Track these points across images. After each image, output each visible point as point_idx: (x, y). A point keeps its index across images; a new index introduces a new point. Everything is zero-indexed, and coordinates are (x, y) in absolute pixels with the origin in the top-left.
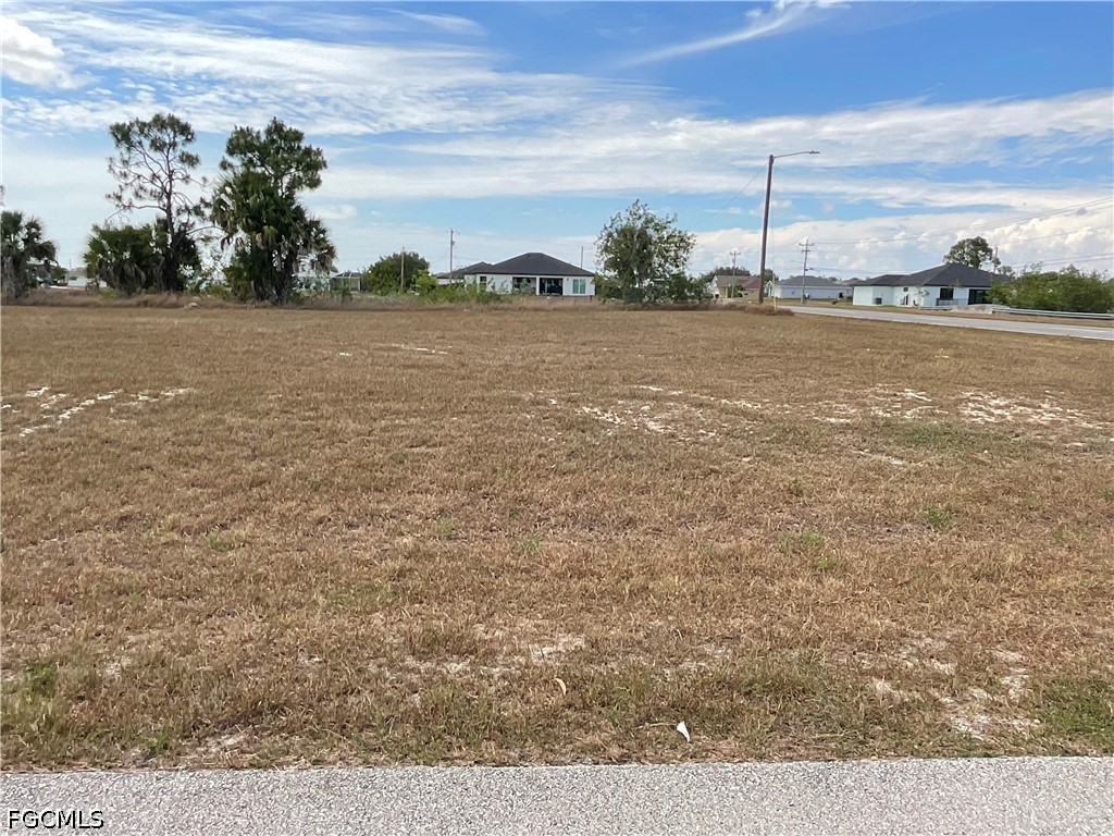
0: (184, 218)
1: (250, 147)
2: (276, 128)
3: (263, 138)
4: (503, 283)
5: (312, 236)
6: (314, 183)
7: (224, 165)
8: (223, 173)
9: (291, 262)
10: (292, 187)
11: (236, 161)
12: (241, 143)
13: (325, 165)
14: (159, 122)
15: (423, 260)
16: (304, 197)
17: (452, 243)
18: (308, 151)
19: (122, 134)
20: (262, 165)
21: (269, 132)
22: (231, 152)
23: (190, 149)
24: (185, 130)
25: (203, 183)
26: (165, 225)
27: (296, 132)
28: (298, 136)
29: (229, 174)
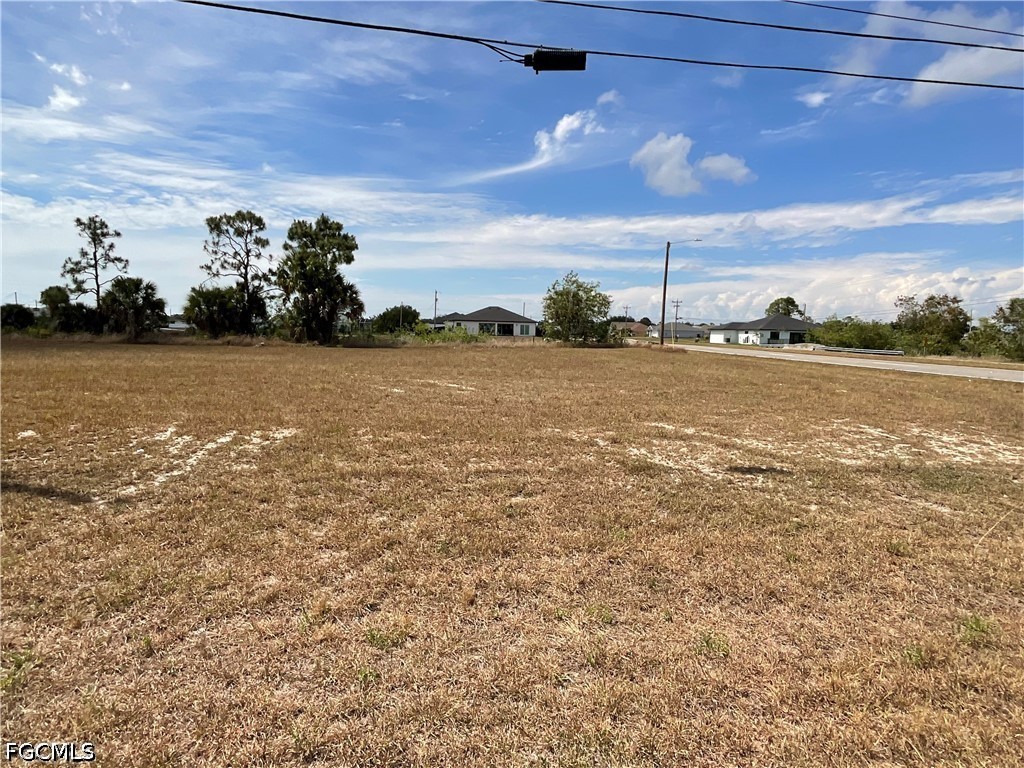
0: (256, 283)
1: (305, 235)
2: (324, 222)
3: (314, 227)
4: (473, 328)
5: (347, 296)
6: (349, 260)
7: (286, 247)
8: (287, 252)
9: (333, 314)
10: (335, 260)
11: (295, 244)
12: (298, 231)
13: (357, 248)
14: (241, 216)
15: (415, 311)
16: (342, 269)
17: (436, 300)
18: (346, 237)
19: (215, 225)
20: (314, 247)
21: (318, 223)
22: (291, 238)
23: (262, 235)
24: (259, 222)
25: (271, 258)
26: (243, 287)
27: (338, 224)
28: (339, 227)
29: (289, 253)
